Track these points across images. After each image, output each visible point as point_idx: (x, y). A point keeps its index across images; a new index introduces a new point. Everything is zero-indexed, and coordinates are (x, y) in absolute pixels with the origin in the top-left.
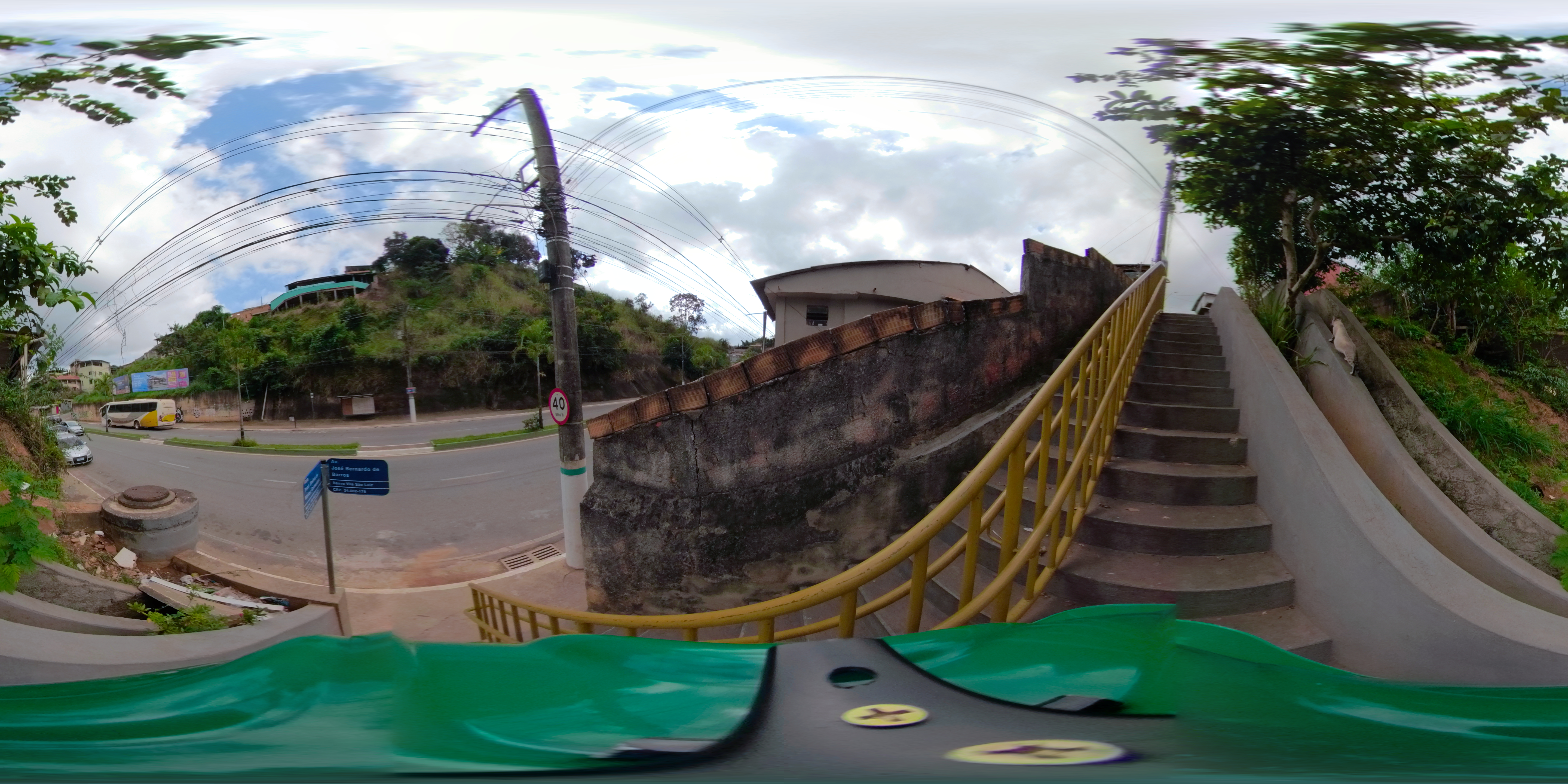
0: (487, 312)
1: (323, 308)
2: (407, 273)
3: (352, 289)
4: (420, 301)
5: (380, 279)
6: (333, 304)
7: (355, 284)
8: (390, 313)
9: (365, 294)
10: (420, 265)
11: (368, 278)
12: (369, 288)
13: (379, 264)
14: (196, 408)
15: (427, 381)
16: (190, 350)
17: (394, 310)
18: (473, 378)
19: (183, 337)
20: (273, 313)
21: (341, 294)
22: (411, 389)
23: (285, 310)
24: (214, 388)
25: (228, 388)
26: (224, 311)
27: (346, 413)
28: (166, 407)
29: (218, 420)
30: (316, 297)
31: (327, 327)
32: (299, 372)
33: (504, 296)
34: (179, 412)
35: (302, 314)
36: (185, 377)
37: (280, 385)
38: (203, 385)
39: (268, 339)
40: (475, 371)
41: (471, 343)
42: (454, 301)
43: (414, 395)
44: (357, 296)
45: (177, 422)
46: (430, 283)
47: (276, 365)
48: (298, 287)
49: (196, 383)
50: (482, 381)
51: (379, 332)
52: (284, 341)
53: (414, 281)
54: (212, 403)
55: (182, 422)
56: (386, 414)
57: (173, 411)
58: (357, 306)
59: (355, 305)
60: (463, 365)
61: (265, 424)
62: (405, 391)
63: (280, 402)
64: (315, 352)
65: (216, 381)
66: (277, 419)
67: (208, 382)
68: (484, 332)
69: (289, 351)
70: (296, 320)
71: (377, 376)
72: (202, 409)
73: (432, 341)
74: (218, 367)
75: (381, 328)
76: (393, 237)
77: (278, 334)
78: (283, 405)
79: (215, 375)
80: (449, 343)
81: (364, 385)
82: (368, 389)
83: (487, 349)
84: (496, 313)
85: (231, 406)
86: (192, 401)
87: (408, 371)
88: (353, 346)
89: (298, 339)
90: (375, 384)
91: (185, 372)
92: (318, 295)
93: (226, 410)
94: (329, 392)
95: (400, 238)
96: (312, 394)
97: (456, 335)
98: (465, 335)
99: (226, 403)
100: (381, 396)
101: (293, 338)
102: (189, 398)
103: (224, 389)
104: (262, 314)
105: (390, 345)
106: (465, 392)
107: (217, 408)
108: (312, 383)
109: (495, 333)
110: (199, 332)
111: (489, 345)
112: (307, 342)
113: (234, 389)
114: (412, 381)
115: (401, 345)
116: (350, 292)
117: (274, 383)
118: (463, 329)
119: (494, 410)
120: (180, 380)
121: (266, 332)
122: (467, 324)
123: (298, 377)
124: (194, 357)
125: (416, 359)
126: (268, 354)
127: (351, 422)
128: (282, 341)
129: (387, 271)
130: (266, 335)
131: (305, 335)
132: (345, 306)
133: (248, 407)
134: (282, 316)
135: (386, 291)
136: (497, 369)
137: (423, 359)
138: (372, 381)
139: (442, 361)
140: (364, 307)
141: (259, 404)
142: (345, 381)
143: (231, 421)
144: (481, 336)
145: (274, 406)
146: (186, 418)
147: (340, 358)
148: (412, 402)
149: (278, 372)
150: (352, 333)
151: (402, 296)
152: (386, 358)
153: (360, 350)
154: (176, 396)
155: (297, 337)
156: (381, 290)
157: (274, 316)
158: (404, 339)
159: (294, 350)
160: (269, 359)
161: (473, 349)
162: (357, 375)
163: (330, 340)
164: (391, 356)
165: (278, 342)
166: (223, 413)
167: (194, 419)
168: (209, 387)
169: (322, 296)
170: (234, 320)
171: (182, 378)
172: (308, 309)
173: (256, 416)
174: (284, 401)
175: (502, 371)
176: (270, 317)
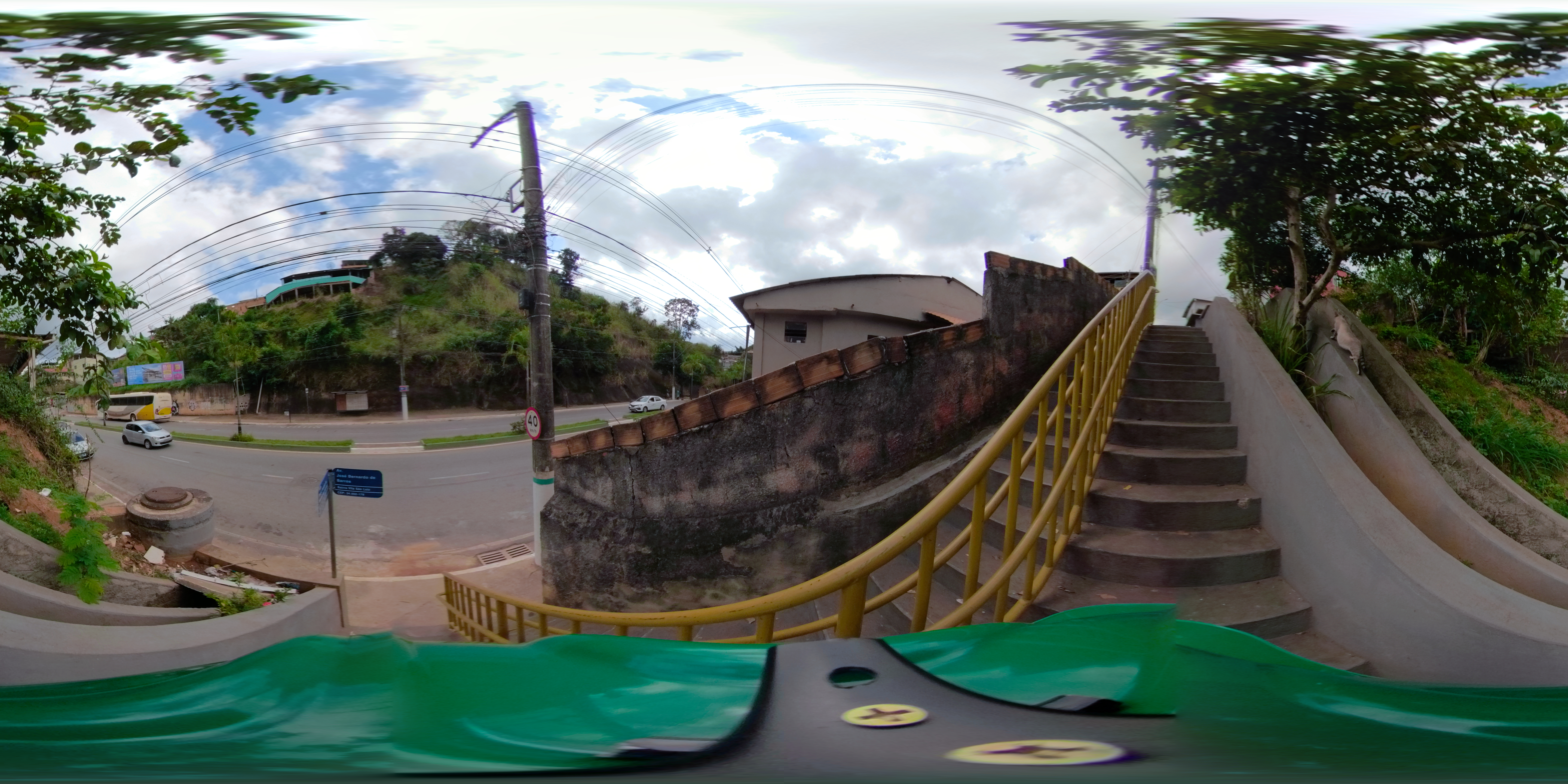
0: (482, 312)
1: (318, 302)
2: (404, 269)
3: (348, 285)
4: (416, 298)
5: (376, 275)
6: (328, 298)
7: (352, 279)
8: (386, 310)
9: (361, 289)
10: (417, 261)
11: (364, 273)
12: (365, 283)
13: (376, 260)
14: (191, 401)
15: (420, 379)
16: (186, 343)
17: (390, 307)
18: (466, 377)
19: (178, 330)
20: (268, 306)
21: (338, 288)
22: (404, 388)
23: (280, 303)
24: (209, 381)
25: (223, 382)
26: (219, 303)
27: (340, 408)
28: (163, 400)
29: (213, 413)
30: (312, 291)
31: (323, 323)
32: (295, 367)
33: (499, 296)
34: (175, 405)
35: (298, 307)
36: (180, 370)
37: (275, 379)
38: (200, 379)
39: (264, 334)
40: (467, 371)
41: (464, 343)
42: (449, 300)
43: (407, 393)
44: (353, 291)
45: (173, 415)
46: (426, 280)
47: (272, 360)
48: (294, 281)
49: (191, 377)
50: (474, 381)
51: (374, 328)
52: (280, 335)
53: (410, 278)
54: (208, 396)
55: (177, 414)
56: (378, 411)
57: (170, 404)
58: (353, 302)
59: (351, 301)
60: (455, 364)
61: (260, 418)
62: (398, 389)
63: (275, 396)
64: (309, 348)
65: (211, 374)
66: (271, 413)
67: (203, 375)
68: (477, 332)
69: (284, 345)
70: (292, 315)
71: (370, 373)
72: (197, 402)
73: (426, 339)
74: (214, 360)
75: (376, 324)
76: (391, 232)
77: (274, 328)
78: (278, 399)
79: (210, 369)
80: (443, 342)
81: (358, 381)
82: (362, 386)
83: (480, 349)
84: (491, 313)
85: (227, 400)
86: (187, 394)
87: (401, 370)
88: (347, 343)
89: (294, 334)
90: (369, 380)
91: (180, 365)
92: (314, 289)
93: (222, 403)
94: (323, 388)
95: (398, 232)
96: (307, 389)
97: (449, 334)
98: (458, 335)
99: (221, 396)
100: (375, 393)
101: (289, 333)
102: (185, 391)
103: (219, 382)
104: (258, 307)
105: (384, 342)
106: (457, 391)
107: (212, 402)
108: (307, 378)
109: (488, 333)
110: (195, 325)
111: (482, 346)
112: (303, 338)
113: (230, 383)
114: (405, 379)
115: (395, 343)
116: (345, 287)
117: (269, 378)
118: (458, 329)
119: (484, 410)
120: (175, 373)
121: (261, 326)
122: (462, 323)
123: (293, 372)
124: (189, 350)
125: (410, 357)
126: (264, 349)
127: (345, 418)
128: (277, 335)
129: (384, 266)
130: (262, 329)
131: (300, 330)
132: (341, 303)
133: (244, 400)
134: (278, 309)
135: (382, 286)
136: (489, 370)
137: (416, 358)
138: (366, 377)
139: (435, 360)
140: (360, 303)
141: (254, 398)
142: (340, 377)
143: (226, 415)
144: (475, 335)
145: (269, 400)
146: (182, 411)
147: (335, 354)
148: (404, 400)
149: (273, 366)
150: (348, 329)
151: (398, 293)
152: (380, 356)
153: (355, 346)
154: (172, 389)
155: (293, 332)
156: (377, 286)
157: (269, 309)
158: (399, 337)
159: (289, 345)
160: (264, 353)
161: (466, 349)
162: (351, 371)
163: (326, 336)
164: (385, 354)
165: (273, 335)
166: (218, 407)
167: (189, 411)
168: (204, 380)
169: (318, 291)
170: (228, 313)
171: (177, 371)
172: (303, 303)
173: (251, 410)
174: (279, 395)
175: (494, 372)
176: (265, 310)
